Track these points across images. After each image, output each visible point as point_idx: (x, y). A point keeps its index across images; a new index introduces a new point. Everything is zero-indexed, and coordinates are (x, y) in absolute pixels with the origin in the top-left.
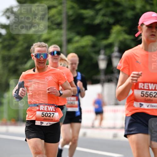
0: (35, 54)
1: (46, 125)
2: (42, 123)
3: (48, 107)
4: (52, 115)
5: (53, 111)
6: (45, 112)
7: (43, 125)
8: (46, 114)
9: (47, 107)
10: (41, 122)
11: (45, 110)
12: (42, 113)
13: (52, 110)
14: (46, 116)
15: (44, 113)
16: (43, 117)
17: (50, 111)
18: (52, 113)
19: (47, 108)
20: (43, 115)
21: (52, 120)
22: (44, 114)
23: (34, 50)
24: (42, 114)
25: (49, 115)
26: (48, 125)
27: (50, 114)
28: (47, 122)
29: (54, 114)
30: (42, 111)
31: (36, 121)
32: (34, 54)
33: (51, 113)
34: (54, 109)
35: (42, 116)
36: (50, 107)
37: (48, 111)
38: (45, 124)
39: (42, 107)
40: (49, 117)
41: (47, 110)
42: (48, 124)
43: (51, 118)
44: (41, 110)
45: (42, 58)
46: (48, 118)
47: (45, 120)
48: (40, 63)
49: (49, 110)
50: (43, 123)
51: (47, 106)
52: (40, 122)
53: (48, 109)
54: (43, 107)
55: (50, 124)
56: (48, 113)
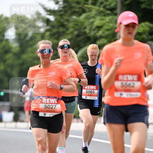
1: (49, 116)
2: (45, 114)
3: (50, 99)
4: (54, 107)
5: (55, 103)
6: (48, 105)
9: (50, 100)
13: (54, 102)
14: (49, 107)
16: (46, 109)
17: (52, 103)
18: (54, 105)
21: (54, 112)
22: (47, 106)
24: (45, 106)
25: (51, 107)
27: (52, 106)
29: (56, 106)
31: (40, 113)
34: (56, 101)
36: (52, 99)
40: (51, 108)
41: (49, 102)
42: (51, 115)
43: (54, 109)
44: (43, 102)
46: (50, 109)
47: (48, 111)
48: (44, 58)
50: (46, 114)
53: (50, 101)
54: (45, 99)
56: (50, 105)
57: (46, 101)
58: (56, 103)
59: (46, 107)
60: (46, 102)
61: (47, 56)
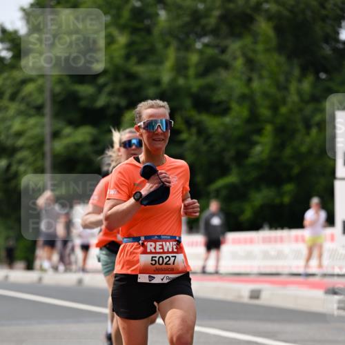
0: (144, 123)
1: (160, 282)
2: (151, 278)
3: (164, 243)
4: (172, 259)
5: (173, 252)
6: (158, 256)
7: (153, 282)
8: (161, 259)
9: (162, 245)
10: (149, 277)
11: (158, 250)
12: (153, 257)
13: (170, 250)
14: (161, 262)
15: (156, 257)
16: (154, 266)
17: (168, 252)
19: (161, 247)
20: (154, 262)
21: (172, 271)
22: (157, 259)
23: (140, 117)
24: (152, 260)
25: (165, 261)
26: (165, 281)
27: (168, 259)
28: (162, 276)
29: (175, 257)
30: (151, 253)
31: (139, 276)
32: (142, 123)
33: (170, 255)
34: (175, 247)
35: (152, 264)
36: (168, 243)
37: (164, 253)
38: (158, 279)
39: (150, 246)
40: (166, 264)
41: (161, 250)
42: (165, 278)
43: (171, 266)
44: (149, 250)
45: (159, 130)
46: (164, 266)
47: (158, 271)
48: (154, 140)
49: (166, 250)
50: (154, 278)
51: (161, 243)
52: (147, 275)
53: (163, 248)
54: (153, 244)
55: (168, 278)
56: (164, 256)
57: (155, 248)
58: (175, 250)
59: (155, 260)
60: (153, 250)
61: (162, 137)
